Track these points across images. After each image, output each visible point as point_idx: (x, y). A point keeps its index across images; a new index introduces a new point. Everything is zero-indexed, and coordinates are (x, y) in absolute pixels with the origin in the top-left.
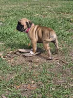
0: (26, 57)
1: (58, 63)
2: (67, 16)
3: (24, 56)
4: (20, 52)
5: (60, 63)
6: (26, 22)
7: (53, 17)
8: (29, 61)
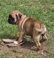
0: (10, 47)
1: (42, 53)
2: (52, 7)
3: (8, 46)
4: (5, 42)
5: (44, 53)
6: (16, 15)
7: (38, 8)
8: (13, 51)
